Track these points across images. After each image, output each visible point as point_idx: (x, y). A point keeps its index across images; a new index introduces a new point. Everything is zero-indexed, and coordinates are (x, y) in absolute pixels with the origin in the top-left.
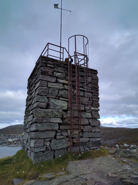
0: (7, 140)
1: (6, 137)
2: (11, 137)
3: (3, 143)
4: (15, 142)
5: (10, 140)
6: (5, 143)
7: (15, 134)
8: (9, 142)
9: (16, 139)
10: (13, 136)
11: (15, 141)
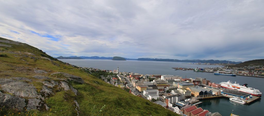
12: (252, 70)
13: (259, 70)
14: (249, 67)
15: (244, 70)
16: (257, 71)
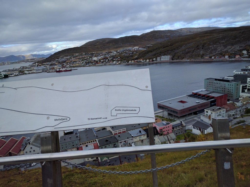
0: (91, 59)
1: (89, 56)
2: (94, 55)
3: (88, 62)
4: (102, 61)
5: (95, 59)
6: (90, 62)
7: (97, 51)
8: (95, 61)
9: (102, 57)
10: (96, 53)
11: (102, 59)
12: (64, 64)
13: (70, 61)
14: (61, 60)
15: (56, 65)
16: (69, 63)
